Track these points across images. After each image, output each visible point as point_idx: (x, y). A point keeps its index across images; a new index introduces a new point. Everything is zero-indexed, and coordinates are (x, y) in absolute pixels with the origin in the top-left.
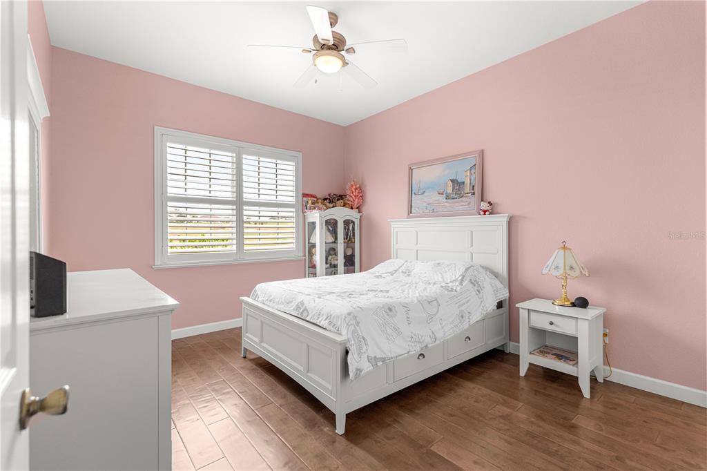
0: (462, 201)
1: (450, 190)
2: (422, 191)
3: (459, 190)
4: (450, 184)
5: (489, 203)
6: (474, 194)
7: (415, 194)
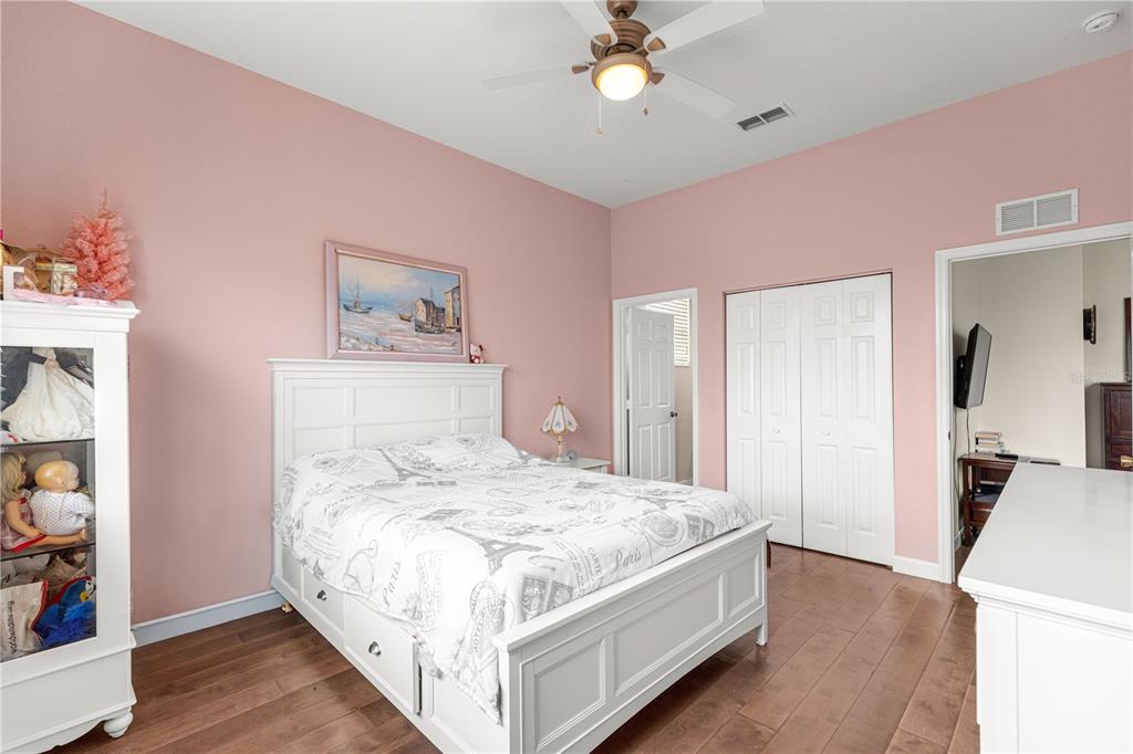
0: (443, 339)
1: (422, 317)
2: (364, 307)
3: (437, 320)
4: (422, 307)
5: (480, 346)
6: (459, 330)
7: (347, 308)
